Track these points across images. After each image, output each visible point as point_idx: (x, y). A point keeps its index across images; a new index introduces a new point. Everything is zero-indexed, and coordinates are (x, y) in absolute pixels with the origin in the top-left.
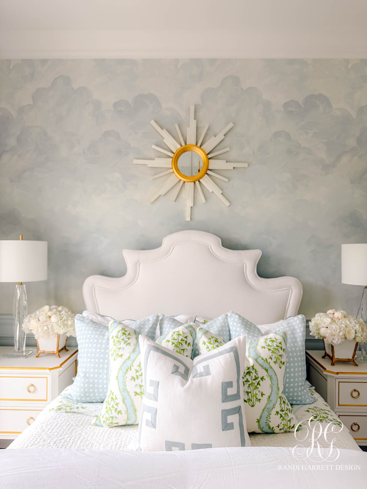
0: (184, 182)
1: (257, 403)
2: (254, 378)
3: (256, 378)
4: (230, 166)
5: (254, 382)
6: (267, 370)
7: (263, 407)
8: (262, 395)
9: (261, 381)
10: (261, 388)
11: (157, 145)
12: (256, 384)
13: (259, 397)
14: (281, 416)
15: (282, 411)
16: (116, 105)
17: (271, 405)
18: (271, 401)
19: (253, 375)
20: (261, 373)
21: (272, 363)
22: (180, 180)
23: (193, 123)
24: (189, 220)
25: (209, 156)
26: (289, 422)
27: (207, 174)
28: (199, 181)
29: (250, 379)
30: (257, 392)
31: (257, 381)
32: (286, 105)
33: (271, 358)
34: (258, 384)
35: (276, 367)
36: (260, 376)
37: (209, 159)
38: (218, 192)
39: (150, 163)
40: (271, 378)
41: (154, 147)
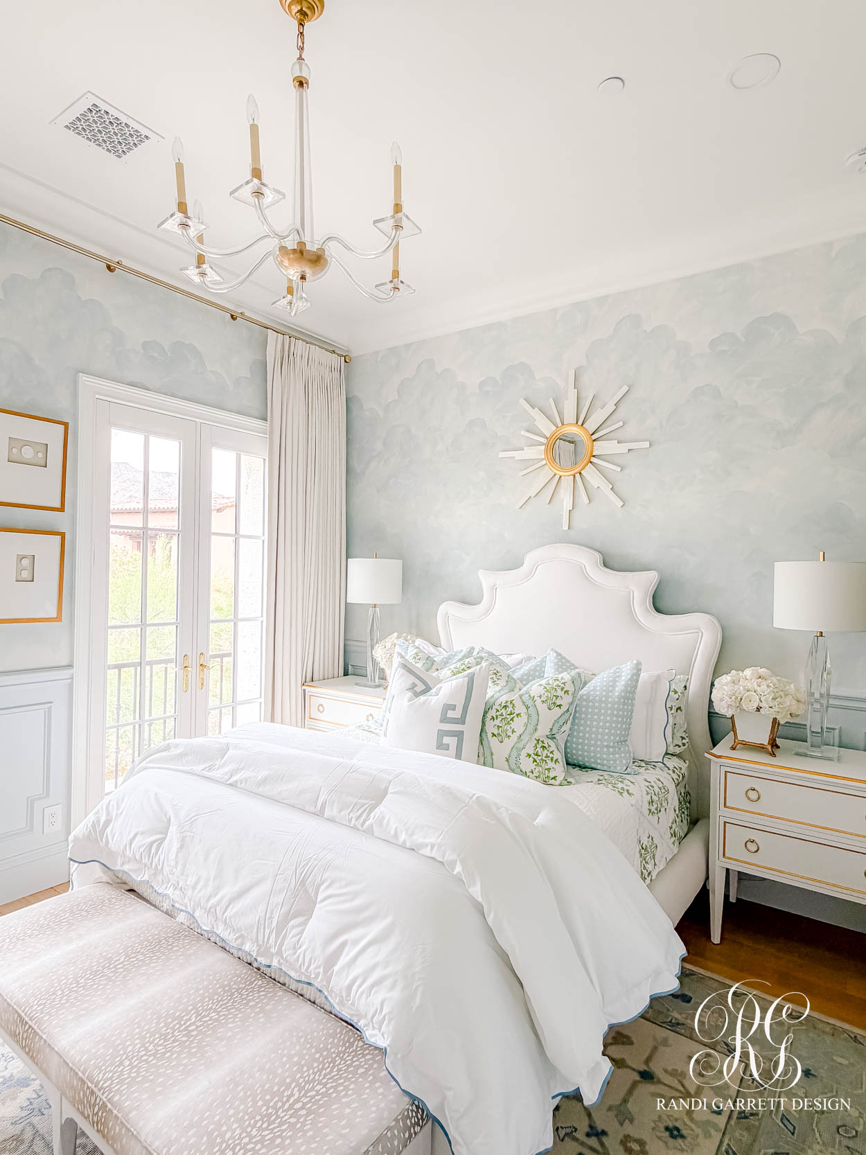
0: (560, 477)
1: (506, 740)
2: (509, 713)
3: (511, 714)
4: (623, 448)
5: (508, 716)
6: (527, 708)
7: (512, 746)
8: (513, 731)
9: (516, 717)
10: (513, 725)
11: (528, 431)
12: (509, 720)
13: (510, 734)
14: (535, 761)
15: (537, 755)
16: (481, 385)
17: (520, 745)
18: (521, 740)
19: (509, 710)
20: (520, 708)
21: (538, 701)
22: (555, 474)
23: (572, 394)
24: (567, 528)
25: (594, 437)
26: (546, 771)
27: (591, 462)
28: (580, 473)
29: (504, 714)
30: (508, 728)
31: (512, 716)
32: (713, 344)
33: (540, 697)
34: (512, 719)
35: (542, 708)
36: (517, 712)
37: (594, 440)
38: (606, 488)
39: (518, 455)
40: (529, 716)
41: (523, 433)
